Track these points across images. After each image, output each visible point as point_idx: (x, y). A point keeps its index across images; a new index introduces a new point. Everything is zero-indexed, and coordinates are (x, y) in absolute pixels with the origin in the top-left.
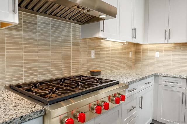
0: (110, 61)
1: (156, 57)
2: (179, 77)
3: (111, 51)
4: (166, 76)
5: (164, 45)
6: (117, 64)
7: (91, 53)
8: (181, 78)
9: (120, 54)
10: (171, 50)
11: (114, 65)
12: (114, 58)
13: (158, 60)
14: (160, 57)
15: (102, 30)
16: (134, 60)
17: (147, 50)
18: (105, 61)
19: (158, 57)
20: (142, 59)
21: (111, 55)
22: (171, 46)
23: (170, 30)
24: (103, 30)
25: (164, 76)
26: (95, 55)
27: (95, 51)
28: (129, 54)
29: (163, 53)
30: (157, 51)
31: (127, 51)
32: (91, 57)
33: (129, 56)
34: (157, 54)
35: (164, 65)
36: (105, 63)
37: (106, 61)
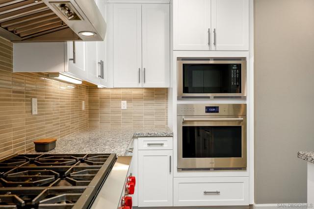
0: (58, 118)
1: (122, 108)
2: (165, 135)
3: (61, 99)
4: (148, 137)
5: (132, 90)
6: (68, 124)
7: (31, 105)
8: (167, 136)
9: (71, 104)
10: (142, 98)
11: (65, 125)
12: (64, 112)
13: (125, 113)
14: (127, 108)
15: (70, 59)
16: (87, 115)
17: (108, 98)
18: (51, 120)
19: (126, 108)
20: (101, 113)
21: (61, 107)
22: (142, 92)
23: (144, 69)
24: (74, 60)
25: (146, 137)
26: (38, 108)
27: (38, 101)
28: (81, 104)
29: (132, 102)
30: (124, 99)
31: (80, 100)
32: (31, 111)
33: (81, 108)
34: (124, 105)
35: (133, 121)
36: (52, 123)
37: (54, 119)
